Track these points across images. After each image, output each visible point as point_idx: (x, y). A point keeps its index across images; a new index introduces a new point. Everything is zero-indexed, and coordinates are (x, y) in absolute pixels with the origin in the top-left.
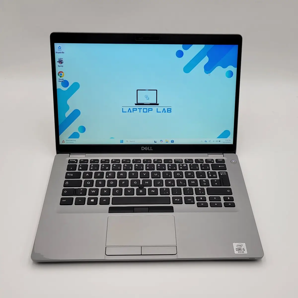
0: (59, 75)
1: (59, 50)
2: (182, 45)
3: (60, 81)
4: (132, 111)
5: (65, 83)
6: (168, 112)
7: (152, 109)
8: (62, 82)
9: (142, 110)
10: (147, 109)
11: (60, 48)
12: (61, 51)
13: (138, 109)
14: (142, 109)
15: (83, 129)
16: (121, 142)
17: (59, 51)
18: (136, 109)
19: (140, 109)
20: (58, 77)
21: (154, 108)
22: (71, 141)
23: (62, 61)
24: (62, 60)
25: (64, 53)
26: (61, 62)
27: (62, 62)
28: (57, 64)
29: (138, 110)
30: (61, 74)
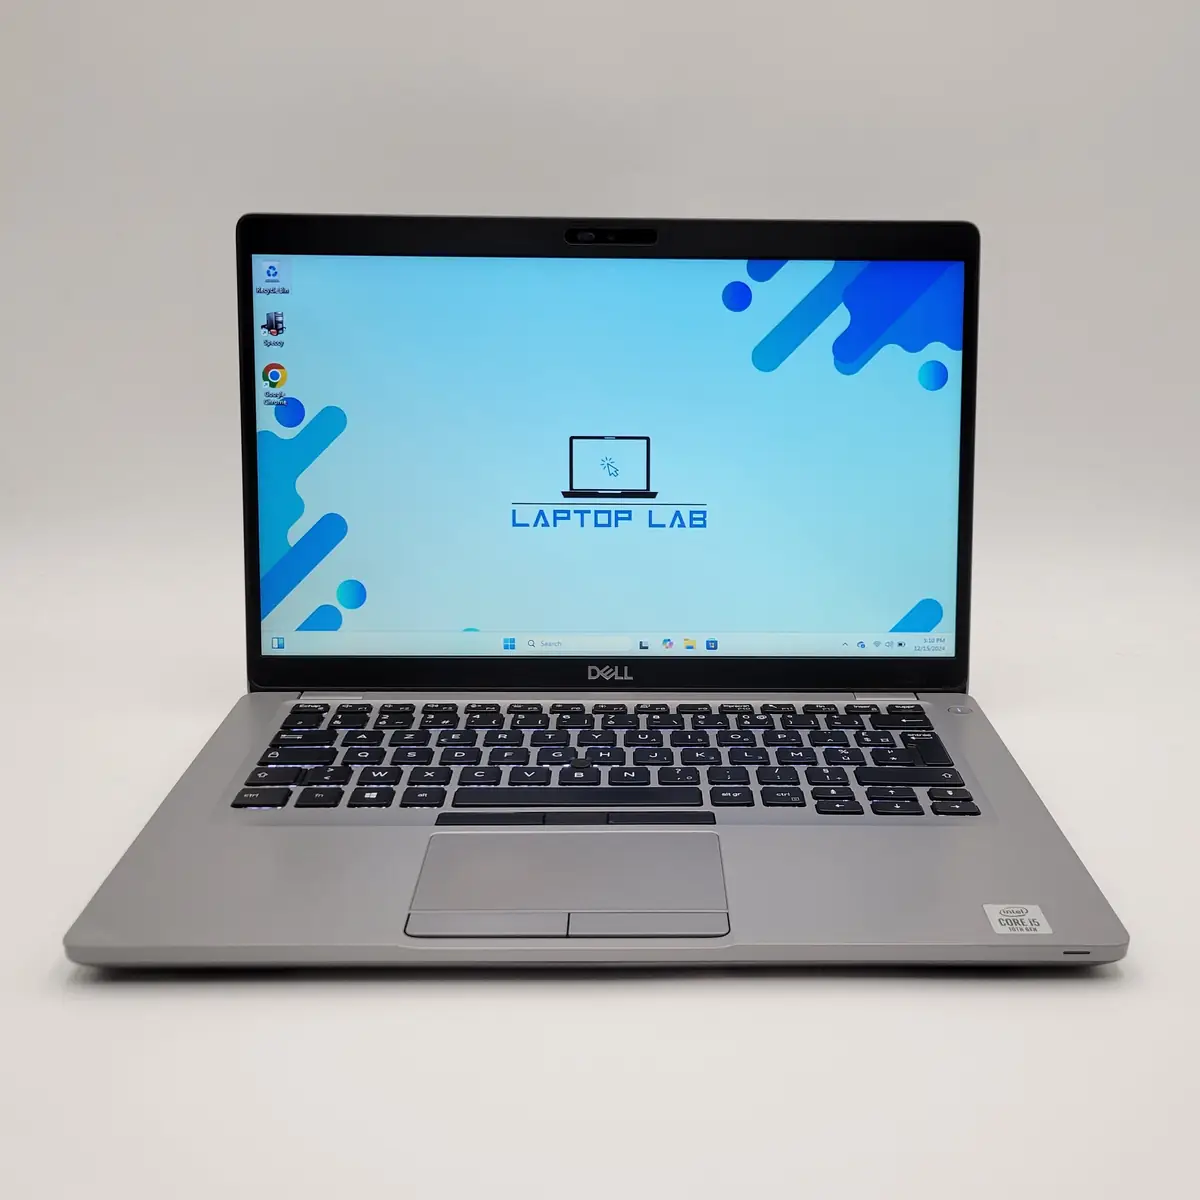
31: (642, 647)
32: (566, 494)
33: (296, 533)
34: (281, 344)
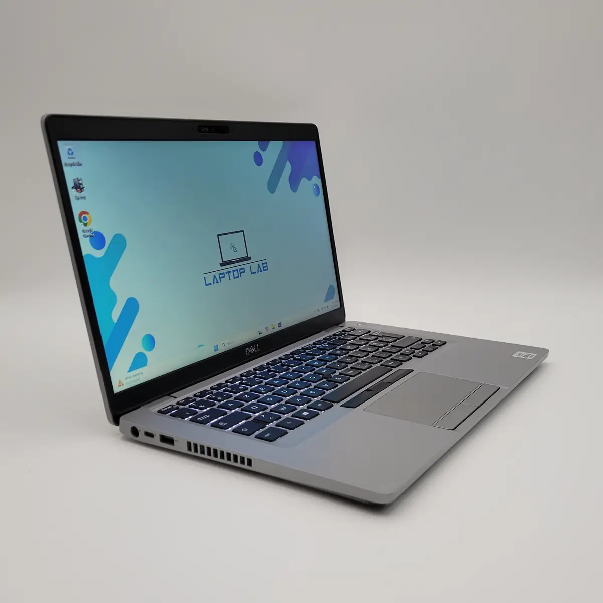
0: (81, 221)
1: (70, 158)
2: (257, 142)
3: (87, 237)
4: (219, 281)
5: (98, 240)
6: (264, 270)
7: (243, 269)
8: (91, 236)
9: (231, 274)
10: (237, 270)
11: (70, 152)
12: (75, 161)
13: (226, 273)
14: (230, 272)
15: (150, 341)
16: (215, 351)
17: (71, 161)
18: (223, 274)
19: (228, 273)
20: (80, 226)
21: (245, 265)
22: (134, 376)
23: (82, 184)
24: (81, 182)
25: (81, 165)
26: (78, 187)
27: (82, 187)
28: (73, 193)
29: (226, 275)
30: (85, 219)
31: (260, 334)
32: (222, 265)
33: (116, 314)
34: (84, 198)
